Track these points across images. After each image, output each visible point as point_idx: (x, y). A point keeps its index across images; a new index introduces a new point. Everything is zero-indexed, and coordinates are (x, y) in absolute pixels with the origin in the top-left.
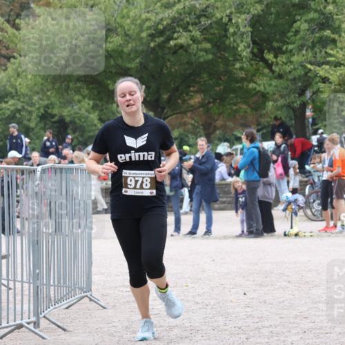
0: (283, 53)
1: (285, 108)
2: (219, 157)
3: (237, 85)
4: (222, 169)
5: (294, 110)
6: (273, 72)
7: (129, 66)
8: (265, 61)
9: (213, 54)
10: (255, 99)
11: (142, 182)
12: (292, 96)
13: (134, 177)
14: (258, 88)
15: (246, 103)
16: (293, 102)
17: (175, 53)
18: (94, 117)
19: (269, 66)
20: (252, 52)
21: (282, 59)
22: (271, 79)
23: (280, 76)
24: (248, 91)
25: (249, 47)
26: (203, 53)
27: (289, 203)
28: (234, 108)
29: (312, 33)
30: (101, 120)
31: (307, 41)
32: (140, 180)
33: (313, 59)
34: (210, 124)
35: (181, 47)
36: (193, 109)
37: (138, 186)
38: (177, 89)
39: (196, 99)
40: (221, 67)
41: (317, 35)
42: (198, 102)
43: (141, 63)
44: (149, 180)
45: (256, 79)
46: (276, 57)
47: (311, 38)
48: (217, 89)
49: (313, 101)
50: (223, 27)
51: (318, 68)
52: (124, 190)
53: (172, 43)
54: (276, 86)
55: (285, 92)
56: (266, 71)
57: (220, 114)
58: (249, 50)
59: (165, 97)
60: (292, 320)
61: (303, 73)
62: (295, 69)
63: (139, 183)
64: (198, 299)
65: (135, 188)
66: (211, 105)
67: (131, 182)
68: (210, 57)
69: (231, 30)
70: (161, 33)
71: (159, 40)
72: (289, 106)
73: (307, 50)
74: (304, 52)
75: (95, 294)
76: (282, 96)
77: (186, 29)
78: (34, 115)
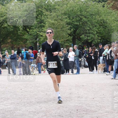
0: (31, 29)
1: (32, 43)
3: (20, 37)
5: (34, 43)
6: (29, 33)
8: (27, 31)
9: (14, 29)
10: (24, 40)
12: (34, 40)
14: (25, 38)
15: (22, 41)
16: (34, 41)
21: (31, 30)
22: (28, 35)
23: (31, 35)
24: (22, 38)
25: (22, 27)
27: (33, 67)
28: (19, 43)
29: (38, 24)
31: (37, 26)
33: (39, 31)
34: (13, 47)
40: (16, 32)
41: (40, 25)
42: (10, 41)
45: (25, 35)
46: (30, 30)
47: (38, 26)
48: (15, 38)
49: (39, 41)
51: (40, 33)
53: (3, 26)
54: (29, 37)
55: (32, 39)
56: (27, 33)
57: (15, 44)
58: (22, 28)
60: (33, 96)
61: (36, 34)
62: (34, 33)
64: (9, 91)
66: (13, 42)
68: (13, 30)
73: (37, 28)
74: (36, 29)
76: (31, 40)
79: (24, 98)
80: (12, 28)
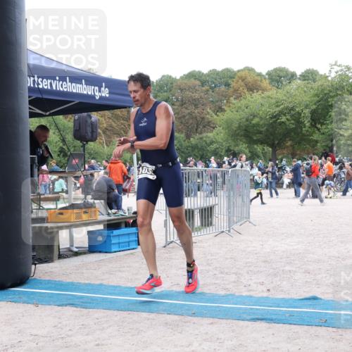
0: (324, 124)
3: (305, 137)
6: (320, 132)
7: (262, 130)
8: (317, 128)
9: (296, 125)
10: (312, 143)
12: (328, 142)
14: (314, 139)
15: (309, 145)
16: (328, 144)
17: (280, 125)
19: (319, 130)
20: (311, 124)
21: (324, 127)
22: (319, 135)
23: (323, 134)
24: (310, 140)
25: (309, 122)
28: (304, 147)
30: (250, 152)
34: (294, 153)
35: (283, 122)
38: (281, 139)
39: (289, 143)
40: (299, 130)
43: (267, 130)
45: (313, 135)
46: (321, 126)
48: (298, 139)
50: (299, 114)
53: (279, 121)
54: (321, 138)
55: (325, 140)
56: (317, 132)
57: (298, 149)
59: (276, 142)
62: (329, 131)
66: (295, 145)
68: (294, 126)
69: (302, 115)
70: (275, 117)
71: (274, 120)
72: (327, 146)
75: (251, 220)
76: (324, 142)
77: (285, 115)
78: (224, 150)
79: (318, 235)
80: (293, 124)
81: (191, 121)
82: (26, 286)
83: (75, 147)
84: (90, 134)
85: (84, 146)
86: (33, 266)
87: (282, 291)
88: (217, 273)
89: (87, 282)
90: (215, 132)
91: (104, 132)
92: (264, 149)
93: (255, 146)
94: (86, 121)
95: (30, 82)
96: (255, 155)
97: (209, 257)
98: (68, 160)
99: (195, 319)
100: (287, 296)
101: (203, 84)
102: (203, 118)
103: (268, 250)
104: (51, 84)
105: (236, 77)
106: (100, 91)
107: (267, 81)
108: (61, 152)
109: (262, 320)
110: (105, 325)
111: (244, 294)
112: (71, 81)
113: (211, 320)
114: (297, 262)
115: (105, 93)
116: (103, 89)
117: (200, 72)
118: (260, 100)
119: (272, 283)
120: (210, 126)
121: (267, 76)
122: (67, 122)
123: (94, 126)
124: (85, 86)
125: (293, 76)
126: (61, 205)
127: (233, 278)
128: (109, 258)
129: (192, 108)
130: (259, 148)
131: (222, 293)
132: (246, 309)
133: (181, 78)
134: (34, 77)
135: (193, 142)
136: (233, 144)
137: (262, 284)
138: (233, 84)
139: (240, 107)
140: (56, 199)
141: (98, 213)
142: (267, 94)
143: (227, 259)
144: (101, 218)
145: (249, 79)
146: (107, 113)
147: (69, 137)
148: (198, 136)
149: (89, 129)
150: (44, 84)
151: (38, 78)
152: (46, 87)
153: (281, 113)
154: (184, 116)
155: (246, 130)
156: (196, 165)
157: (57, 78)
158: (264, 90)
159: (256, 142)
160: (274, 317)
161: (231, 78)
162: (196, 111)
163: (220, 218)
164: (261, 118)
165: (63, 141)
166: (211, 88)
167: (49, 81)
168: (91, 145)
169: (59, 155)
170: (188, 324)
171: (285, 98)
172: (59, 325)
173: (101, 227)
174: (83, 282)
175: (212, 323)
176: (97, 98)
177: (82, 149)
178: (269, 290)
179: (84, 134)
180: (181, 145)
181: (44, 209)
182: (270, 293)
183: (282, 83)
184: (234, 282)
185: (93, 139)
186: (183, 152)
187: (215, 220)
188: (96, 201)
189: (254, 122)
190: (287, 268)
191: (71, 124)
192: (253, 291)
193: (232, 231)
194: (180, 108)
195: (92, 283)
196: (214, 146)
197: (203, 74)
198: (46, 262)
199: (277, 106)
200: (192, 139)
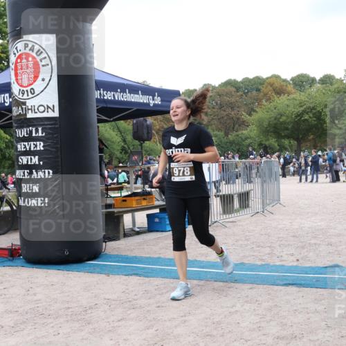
2: (320, 156)
4: (321, 160)
7: (288, 127)
11: (184, 171)
13: (178, 168)
18: (276, 145)
26: (313, 121)
32: (182, 169)
35: (306, 120)
36: (310, 141)
37: (181, 174)
38: (304, 134)
39: (312, 137)
43: (293, 126)
44: (188, 169)
50: (320, 113)
52: (173, 178)
59: (301, 136)
63: (182, 171)
65: (179, 176)
67: (176, 172)
69: (323, 113)
70: (299, 115)
71: (298, 118)
77: (307, 113)
78: (256, 144)
81: (228, 122)
82: (99, 260)
83: (134, 145)
84: (146, 135)
85: (141, 145)
86: (104, 244)
87: (309, 260)
88: (254, 246)
89: (148, 256)
90: (249, 129)
91: (157, 133)
92: (290, 143)
93: (283, 140)
94: (143, 125)
95: (97, 94)
96: (283, 147)
97: (247, 234)
98: (129, 156)
99: (237, 285)
100: (313, 265)
101: (238, 89)
102: (238, 119)
103: (297, 227)
104: (114, 95)
105: (266, 84)
106: (153, 100)
107: (292, 86)
108: (122, 150)
109: (293, 284)
110: (164, 291)
111: (278, 264)
112: (130, 93)
113: (250, 286)
114: (321, 236)
115: (158, 101)
116: (156, 98)
117: (235, 80)
118: (287, 102)
119: (300, 254)
120: (244, 124)
121: (291, 82)
122: (127, 125)
123: (149, 128)
124: (141, 96)
125: (313, 81)
126: (125, 193)
127: (268, 250)
128: (165, 236)
129: (229, 111)
130: (286, 142)
131: (259, 263)
132: (279, 276)
133: (219, 85)
134: (100, 90)
135: (231, 139)
136: (264, 139)
137: (292, 255)
138: (263, 89)
139: (269, 109)
140: (121, 189)
141: (155, 199)
142: (292, 96)
143: (262, 235)
144: (157, 203)
145: (276, 85)
146: (159, 117)
147: (129, 138)
148: (235, 133)
149: (145, 131)
150: (109, 96)
151: (104, 91)
152: (110, 98)
153: (304, 112)
154: (223, 117)
155: (274, 127)
156: (233, 157)
157: (119, 90)
158: (289, 94)
159: (284, 137)
160: (303, 282)
161: (261, 84)
162: (233, 113)
163: (255, 201)
164: (287, 116)
165: (124, 141)
166: (245, 93)
167: (112, 93)
168: (147, 144)
169: (121, 153)
170: (231, 289)
171: (306, 99)
172: (127, 291)
173: (157, 211)
174: (144, 256)
175: (251, 288)
176: (152, 105)
177: (140, 147)
178: (298, 260)
179: (141, 135)
180: (221, 142)
181: (111, 197)
182: (299, 262)
183: (304, 87)
184: (269, 254)
185: (149, 139)
186: (222, 147)
187: (251, 203)
188: (153, 190)
189: (281, 120)
190: (313, 241)
191: (130, 127)
192: (285, 261)
193: (265, 211)
194: (219, 111)
195: (152, 256)
196: (248, 141)
197: (237, 82)
198: (114, 240)
199: (301, 106)
200: (230, 136)
